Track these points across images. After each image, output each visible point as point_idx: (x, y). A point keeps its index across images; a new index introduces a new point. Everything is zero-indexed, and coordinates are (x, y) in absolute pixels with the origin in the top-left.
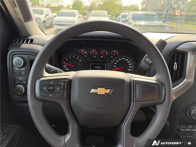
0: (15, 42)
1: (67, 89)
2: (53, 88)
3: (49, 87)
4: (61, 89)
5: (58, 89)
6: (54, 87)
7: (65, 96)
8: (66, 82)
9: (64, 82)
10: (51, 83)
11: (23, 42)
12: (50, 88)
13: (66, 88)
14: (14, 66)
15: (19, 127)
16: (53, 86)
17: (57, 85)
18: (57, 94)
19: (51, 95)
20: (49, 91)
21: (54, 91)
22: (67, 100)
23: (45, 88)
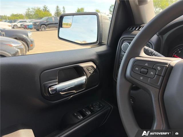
0: (129, 30)
1: (164, 77)
2: (146, 70)
3: (142, 68)
4: (156, 74)
5: (152, 73)
6: (148, 70)
7: (159, 84)
8: (165, 68)
9: (162, 67)
10: (146, 64)
11: (135, 30)
12: (142, 70)
13: (162, 75)
14: (122, 51)
15: (112, 107)
16: (147, 68)
17: (153, 68)
18: (149, 78)
19: (141, 78)
20: (140, 72)
21: (146, 74)
22: (160, 89)
23: (137, 69)
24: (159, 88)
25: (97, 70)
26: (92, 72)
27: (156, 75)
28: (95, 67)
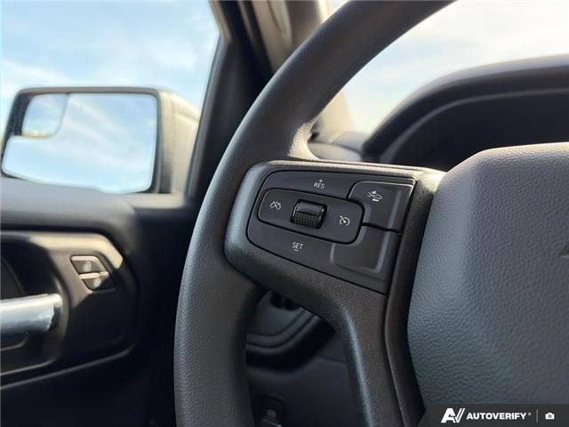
1: (398, 232)
2: (318, 209)
3: (300, 201)
4: (362, 224)
5: (344, 220)
6: (325, 207)
8: (399, 194)
9: (388, 193)
13: (390, 227)
16: (320, 200)
17: (347, 199)
18: (334, 244)
19: (296, 246)
20: (292, 220)
21: (319, 226)
22: (387, 295)
23: (276, 205)
24: (381, 287)
25: (127, 276)
26: (97, 283)
27: (363, 228)
28: (117, 260)
